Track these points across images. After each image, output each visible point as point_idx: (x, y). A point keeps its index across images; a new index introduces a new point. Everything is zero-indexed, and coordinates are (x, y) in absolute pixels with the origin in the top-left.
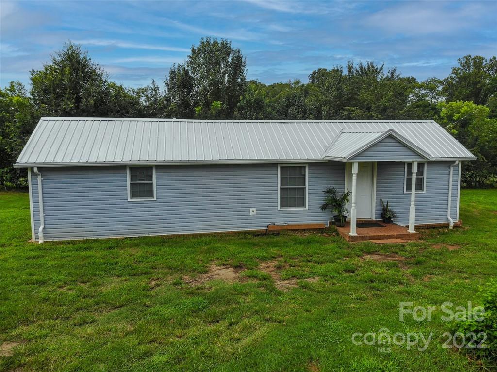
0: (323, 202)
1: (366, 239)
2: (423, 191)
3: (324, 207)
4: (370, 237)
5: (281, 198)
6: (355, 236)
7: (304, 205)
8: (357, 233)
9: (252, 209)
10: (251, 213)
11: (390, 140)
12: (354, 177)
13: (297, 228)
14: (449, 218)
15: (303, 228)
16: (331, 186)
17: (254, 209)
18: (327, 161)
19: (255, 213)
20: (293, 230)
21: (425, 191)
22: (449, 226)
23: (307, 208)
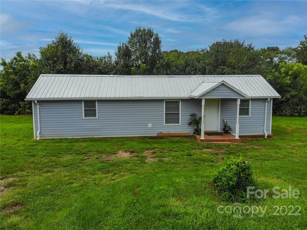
0: (190, 121)
1: (209, 141)
2: (249, 116)
3: (190, 124)
4: (211, 140)
5: (166, 119)
6: (203, 140)
7: (178, 123)
8: (204, 138)
9: (149, 124)
10: (149, 126)
11: (223, 87)
12: (203, 107)
13: (174, 135)
14: (265, 131)
15: (177, 135)
16: (194, 113)
17: (151, 124)
18: (191, 98)
19: (151, 126)
20: (172, 136)
21: (250, 116)
22: (265, 136)
23: (180, 124)
